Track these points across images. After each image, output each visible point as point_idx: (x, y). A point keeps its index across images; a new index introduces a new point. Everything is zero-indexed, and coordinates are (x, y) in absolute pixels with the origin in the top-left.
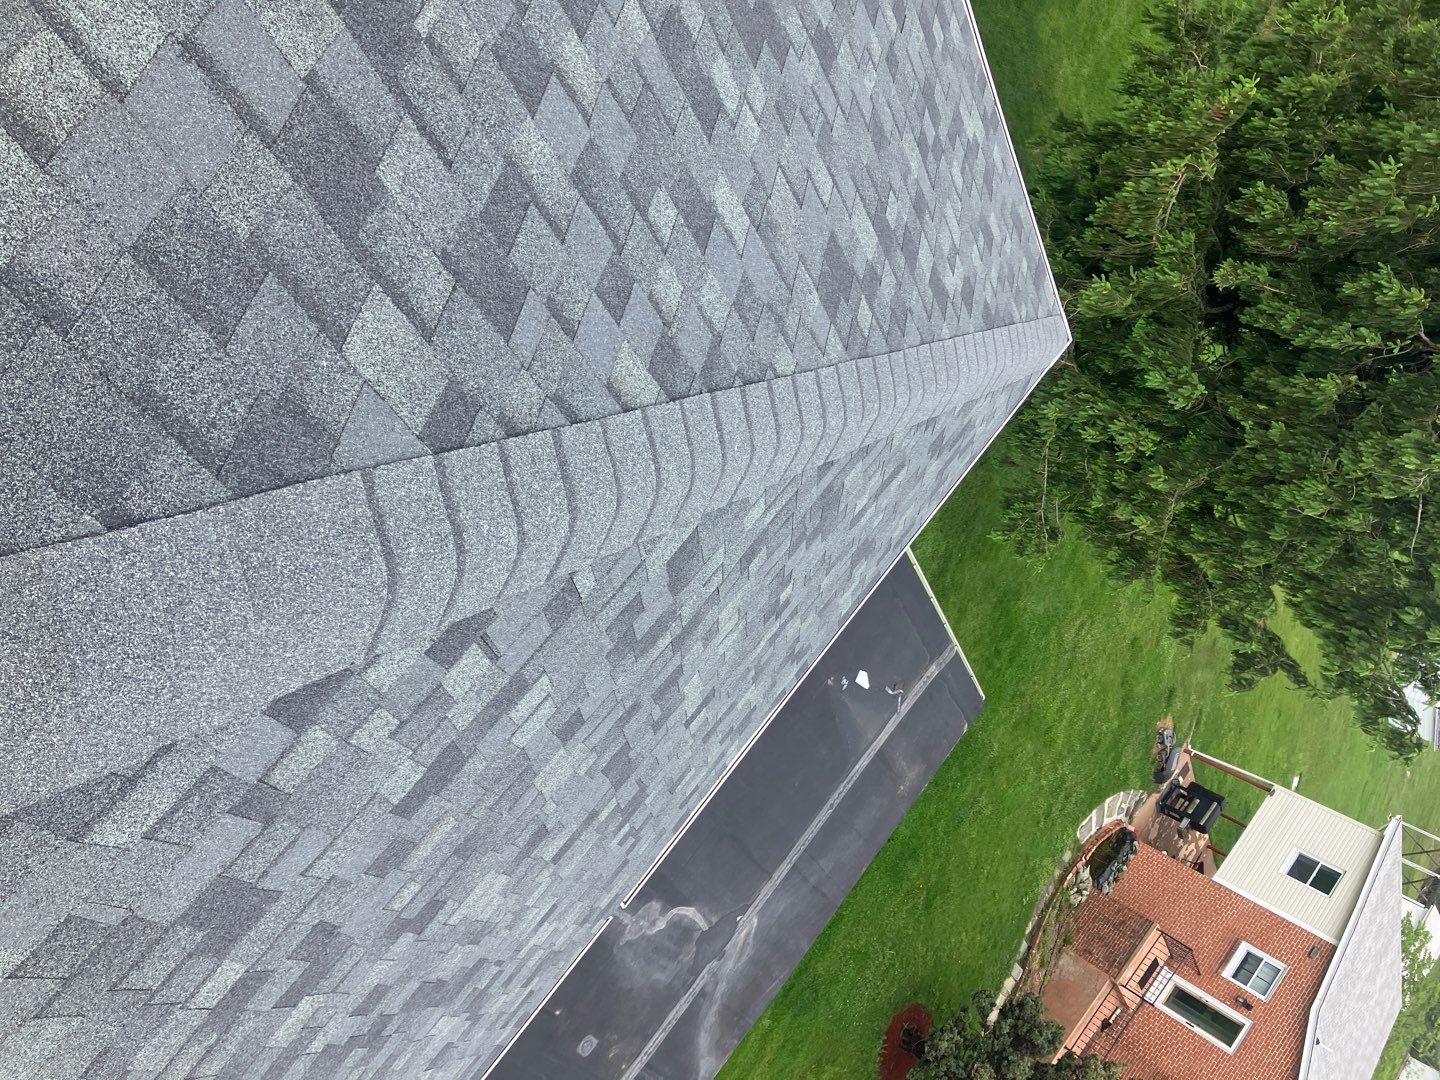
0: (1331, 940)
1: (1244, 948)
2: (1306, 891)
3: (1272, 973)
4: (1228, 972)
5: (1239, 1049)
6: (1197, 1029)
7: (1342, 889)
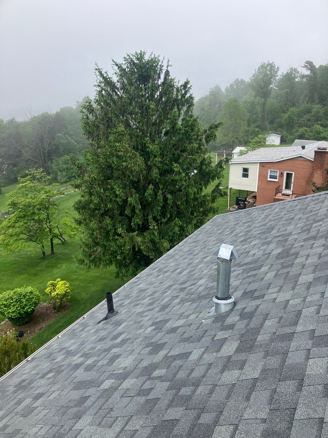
0: (259, 164)
1: (269, 179)
2: (250, 173)
3: (272, 172)
4: (277, 180)
5: (292, 171)
6: (293, 181)
7: (246, 166)
